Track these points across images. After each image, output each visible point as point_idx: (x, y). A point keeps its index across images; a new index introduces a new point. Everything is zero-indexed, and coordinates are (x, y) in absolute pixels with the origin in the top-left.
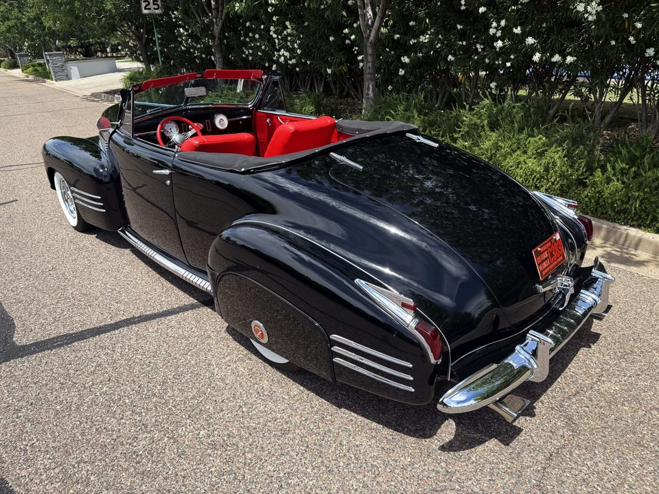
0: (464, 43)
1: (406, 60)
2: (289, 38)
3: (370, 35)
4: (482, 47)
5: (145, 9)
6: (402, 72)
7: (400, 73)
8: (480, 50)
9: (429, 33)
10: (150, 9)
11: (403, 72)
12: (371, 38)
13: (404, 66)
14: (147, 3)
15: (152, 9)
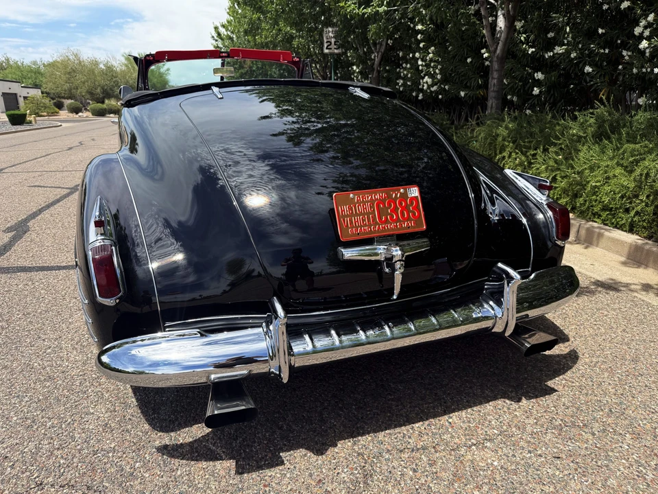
0: (607, 51)
1: (539, 76)
2: (432, 64)
3: (497, 48)
4: (629, 53)
5: (327, 48)
6: (536, 91)
7: (534, 93)
8: (627, 58)
9: (566, 42)
10: (331, 49)
11: (538, 91)
12: (498, 52)
13: (538, 83)
14: (329, 43)
15: (333, 49)
